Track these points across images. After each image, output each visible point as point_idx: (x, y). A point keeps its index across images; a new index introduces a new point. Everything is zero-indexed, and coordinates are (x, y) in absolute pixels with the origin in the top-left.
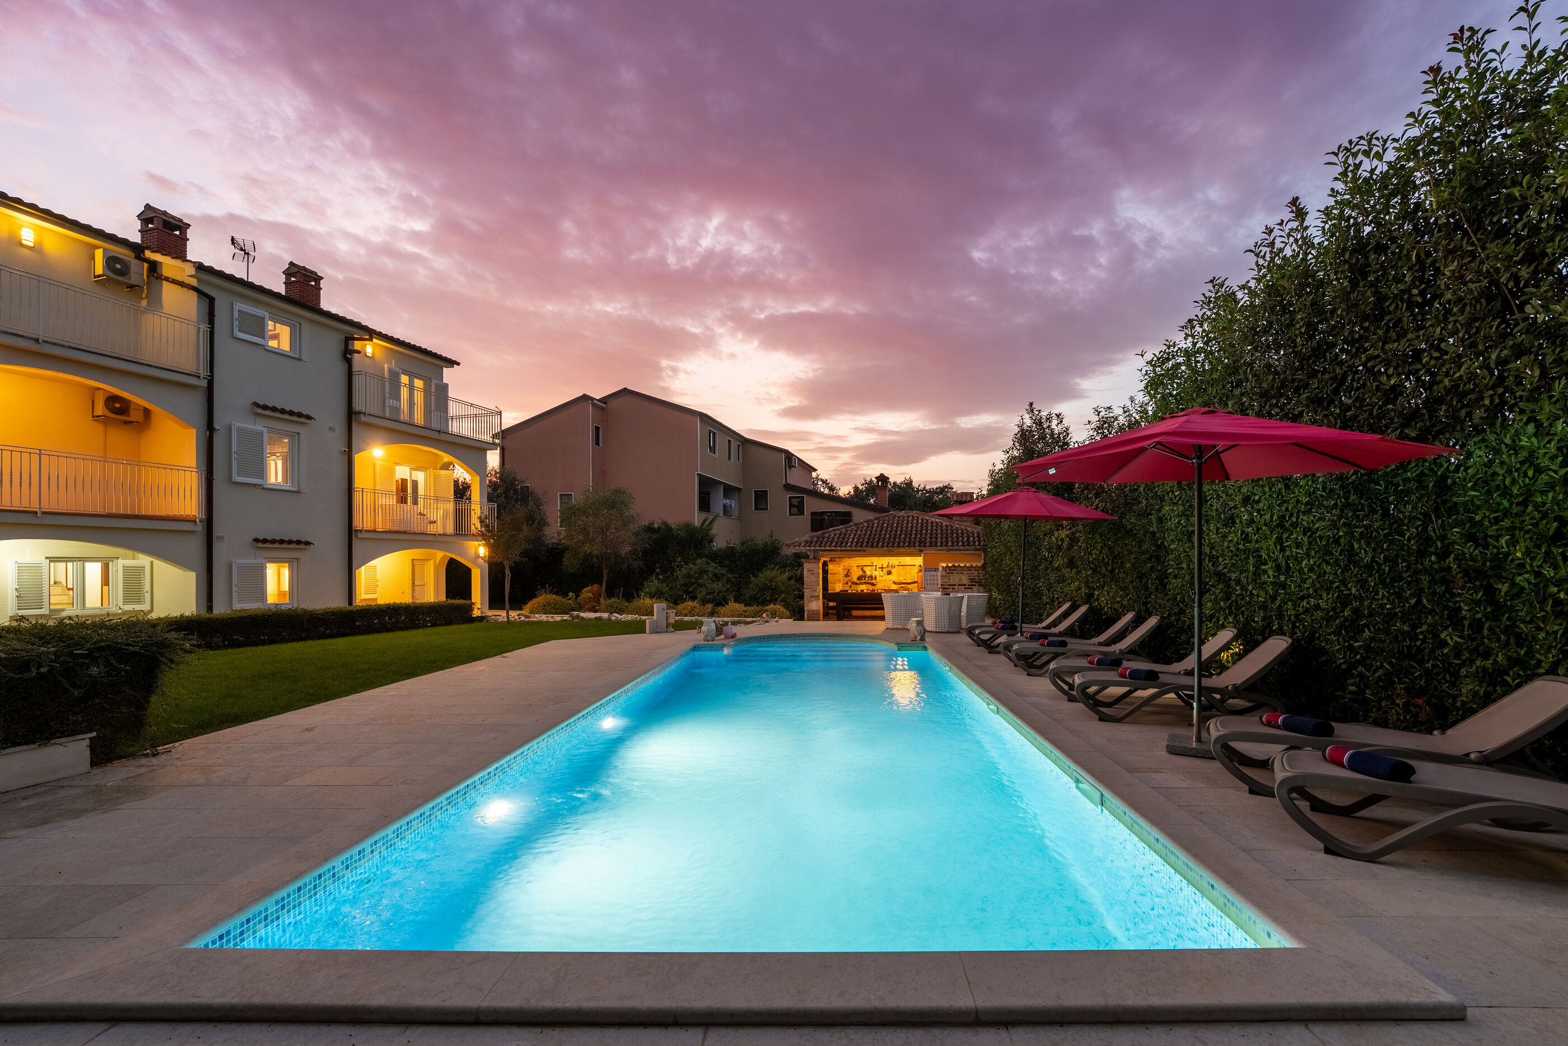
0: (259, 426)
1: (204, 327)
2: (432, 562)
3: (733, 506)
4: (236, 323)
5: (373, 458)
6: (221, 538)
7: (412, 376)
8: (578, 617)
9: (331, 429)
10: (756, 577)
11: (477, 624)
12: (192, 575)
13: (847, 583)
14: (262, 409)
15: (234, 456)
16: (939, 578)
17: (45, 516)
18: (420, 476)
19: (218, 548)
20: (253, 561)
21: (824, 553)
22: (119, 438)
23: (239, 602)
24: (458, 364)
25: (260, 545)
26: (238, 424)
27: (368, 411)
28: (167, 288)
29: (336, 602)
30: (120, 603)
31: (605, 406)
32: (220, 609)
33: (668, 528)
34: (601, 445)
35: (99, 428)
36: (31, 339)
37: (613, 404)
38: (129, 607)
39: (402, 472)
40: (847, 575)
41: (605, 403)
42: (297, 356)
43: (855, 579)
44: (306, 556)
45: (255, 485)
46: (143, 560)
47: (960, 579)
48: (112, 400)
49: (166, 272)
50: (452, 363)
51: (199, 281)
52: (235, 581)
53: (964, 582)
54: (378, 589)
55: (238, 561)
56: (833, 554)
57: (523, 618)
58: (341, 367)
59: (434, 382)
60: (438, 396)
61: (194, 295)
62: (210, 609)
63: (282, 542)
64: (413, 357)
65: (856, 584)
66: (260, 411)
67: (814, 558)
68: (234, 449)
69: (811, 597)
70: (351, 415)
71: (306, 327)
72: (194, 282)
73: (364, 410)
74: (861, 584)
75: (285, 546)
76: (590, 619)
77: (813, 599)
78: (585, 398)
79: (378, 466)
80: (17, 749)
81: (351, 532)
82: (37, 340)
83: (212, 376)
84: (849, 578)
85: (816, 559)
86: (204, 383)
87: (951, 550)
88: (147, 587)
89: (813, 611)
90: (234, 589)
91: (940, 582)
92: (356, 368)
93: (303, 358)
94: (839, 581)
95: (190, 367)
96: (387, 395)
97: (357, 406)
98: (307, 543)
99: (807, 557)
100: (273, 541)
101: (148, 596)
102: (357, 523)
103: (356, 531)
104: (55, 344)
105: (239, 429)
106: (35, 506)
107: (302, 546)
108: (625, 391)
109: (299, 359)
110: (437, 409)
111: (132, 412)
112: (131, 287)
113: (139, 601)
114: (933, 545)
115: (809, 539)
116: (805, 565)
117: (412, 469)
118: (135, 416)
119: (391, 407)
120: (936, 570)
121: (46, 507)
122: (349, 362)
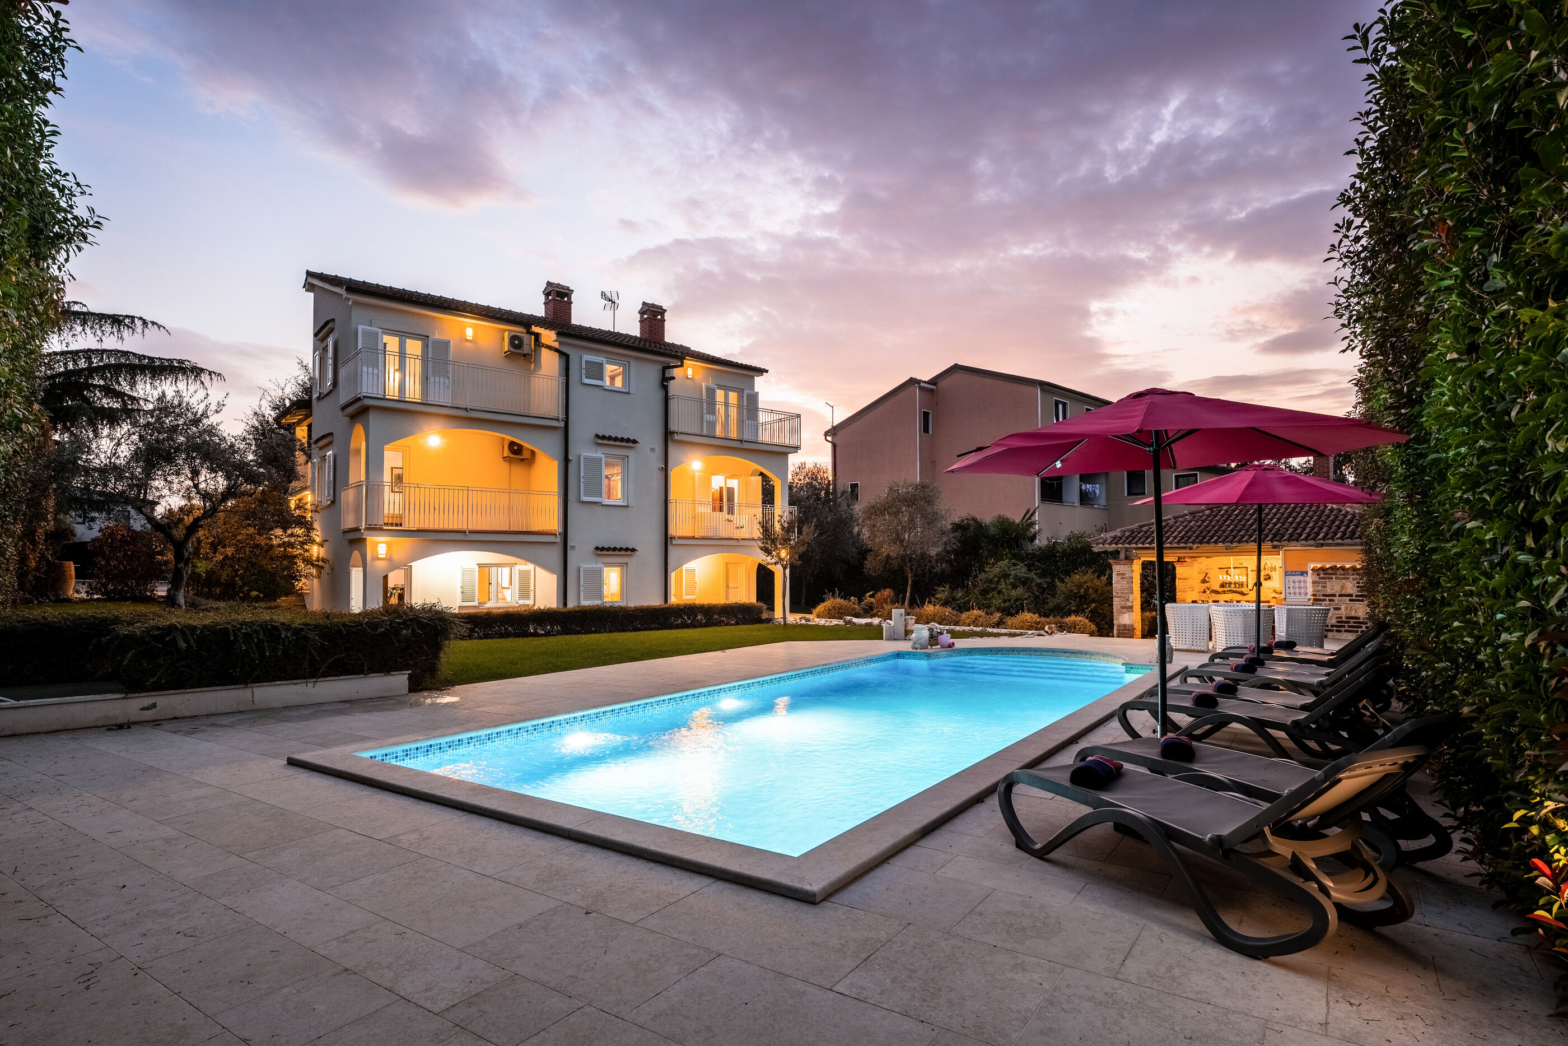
0: (599, 454)
1: (563, 379)
2: (744, 565)
3: (1098, 492)
4: (584, 372)
5: (693, 471)
6: (573, 547)
7: (727, 389)
8: (850, 622)
9: (652, 450)
10: (1062, 581)
11: (765, 625)
12: (555, 576)
13: (1204, 592)
14: (603, 440)
15: (582, 480)
16: (1309, 585)
17: (471, 534)
18: (734, 483)
19: (571, 554)
20: (594, 566)
21: (1139, 552)
22: (518, 470)
23: (585, 599)
24: (767, 371)
25: (599, 552)
26: (585, 454)
27: (680, 430)
28: (545, 353)
29: (655, 601)
30: (517, 599)
31: (934, 387)
32: (571, 604)
33: (980, 526)
34: (931, 432)
35: (506, 465)
36: (464, 409)
37: (943, 384)
38: (521, 602)
39: (718, 482)
40: (1204, 581)
41: (935, 384)
42: (627, 391)
43: (1217, 587)
44: (632, 561)
45: (596, 503)
46: (530, 567)
47: (1343, 587)
48: (512, 444)
49: (544, 340)
50: (761, 371)
51: (560, 343)
52: (582, 583)
53: (1350, 591)
54: (697, 590)
55: (585, 566)
56: (1181, 553)
57: (803, 622)
58: (658, 395)
59: (746, 392)
60: (750, 405)
61: (557, 355)
62: (565, 604)
63: (615, 549)
64: (728, 372)
65: (1217, 592)
66: (599, 441)
67: (1127, 558)
68: (582, 474)
69: (1122, 608)
70: (668, 435)
71: (633, 364)
72: (556, 345)
73: (676, 430)
74: (1224, 592)
75: (617, 553)
76: (861, 625)
77: (1124, 610)
78: (912, 381)
79: (697, 478)
80: (376, 675)
81: (667, 540)
82: (466, 409)
83: (567, 418)
84: (1208, 585)
85: (1129, 559)
86: (562, 424)
87: (1322, 545)
88: (532, 588)
89: (1125, 626)
90: (582, 588)
91: (1310, 590)
92: (671, 393)
93: (631, 392)
94: (1192, 589)
95: (554, 414)
96: (705, 411)
97: (673, 427)
98: (633, 550)
99: (1115, 554)
100: (609, 549)
101: (532, 593)
102: (672, 531)
103: (671, 538)
104: (476, 410)
105: (586, 459)
106: (465, 528)
107: (629, 553)
108: (956, 368)
109: (628, 393)
110: (749, 418)
111: (525, 452)
112: (525, 355)
113: (528, 598)
114: (1294, 538)
115: (1119, 535)
116: (1114, 567)
117: (726, 478)
118: (526, 455)
119: (708, 422)
120: (1303, 573)
121: (470, 528)
122: (665, 388)
